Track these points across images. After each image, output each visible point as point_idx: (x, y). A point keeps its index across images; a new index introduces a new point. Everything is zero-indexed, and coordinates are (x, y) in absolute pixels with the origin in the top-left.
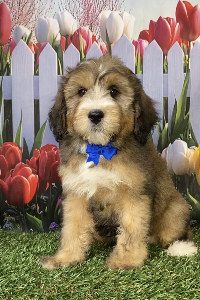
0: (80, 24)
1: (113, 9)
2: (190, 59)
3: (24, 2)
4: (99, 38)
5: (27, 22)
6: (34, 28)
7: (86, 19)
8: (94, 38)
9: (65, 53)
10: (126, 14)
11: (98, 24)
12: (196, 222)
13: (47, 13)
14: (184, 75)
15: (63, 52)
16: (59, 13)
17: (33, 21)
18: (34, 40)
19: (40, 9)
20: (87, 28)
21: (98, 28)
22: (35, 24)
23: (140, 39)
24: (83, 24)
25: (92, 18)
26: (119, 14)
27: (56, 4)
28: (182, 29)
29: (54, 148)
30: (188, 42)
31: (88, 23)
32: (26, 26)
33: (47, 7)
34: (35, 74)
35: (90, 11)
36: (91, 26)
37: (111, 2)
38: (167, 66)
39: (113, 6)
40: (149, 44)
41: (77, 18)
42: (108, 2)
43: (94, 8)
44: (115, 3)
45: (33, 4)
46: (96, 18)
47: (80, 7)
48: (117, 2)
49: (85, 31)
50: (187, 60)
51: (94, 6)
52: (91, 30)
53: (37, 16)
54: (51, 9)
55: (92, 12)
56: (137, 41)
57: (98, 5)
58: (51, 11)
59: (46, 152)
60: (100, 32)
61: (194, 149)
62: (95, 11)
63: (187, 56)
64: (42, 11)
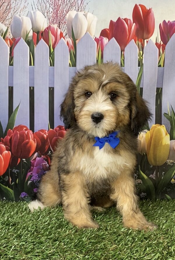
0: (50, 22)
1: (78, 10)
2: (144, 55)
3: (2, 2)
4: (66, 35)
5: (4, 19)
6: (10, 24)
7: (55, 18)
8: (61, 34)
9: (36, 47)
10: (89, 15)
11: (65, 23)
12: (146, 195)
13: (21, 12)
14: (138, 68)
15: (35, 46)
16: (32, 12)
17: (9, 19)
18: (10, 35)
19: (15, 8)
20: (55, 26)
21: (65, 26)
22: (11, 22)
23: (101, 37)
24: (52, 22)
25: (60, 17)
26: (84, 15)
27: (30, 4)
28: (138, 29)
29: (25, 128)
30: (143, 40)
31: (56, 21)
32: (3, 23)
33: (22, 6)
34: (10, 65)
35: (59, 11)
36: (59, 24)
37: (77, 4)
38: (124, 60)
39: (78, 7)
40: (109, 41)
41: (47, 17)
42: (75, 4)
43: (62, 9)
44: (81, 5)
45: (10, 4)
46: (64, 17)
47: (50, 7)
48: (82, 4)
49: (54, 28)
50: (141, 56)
51: (62, 7)
52: (59, 27)
53: (12, 14)
54: (24, 8)
55: (60, 13)
56: (99, 38)
57: (66, 6)
58: (25, 10)
59: (18, 132)
60: (67, 30)
61: (146, 133)
62: (63, 11)
63: (141, 52)
64: (17, 10)
